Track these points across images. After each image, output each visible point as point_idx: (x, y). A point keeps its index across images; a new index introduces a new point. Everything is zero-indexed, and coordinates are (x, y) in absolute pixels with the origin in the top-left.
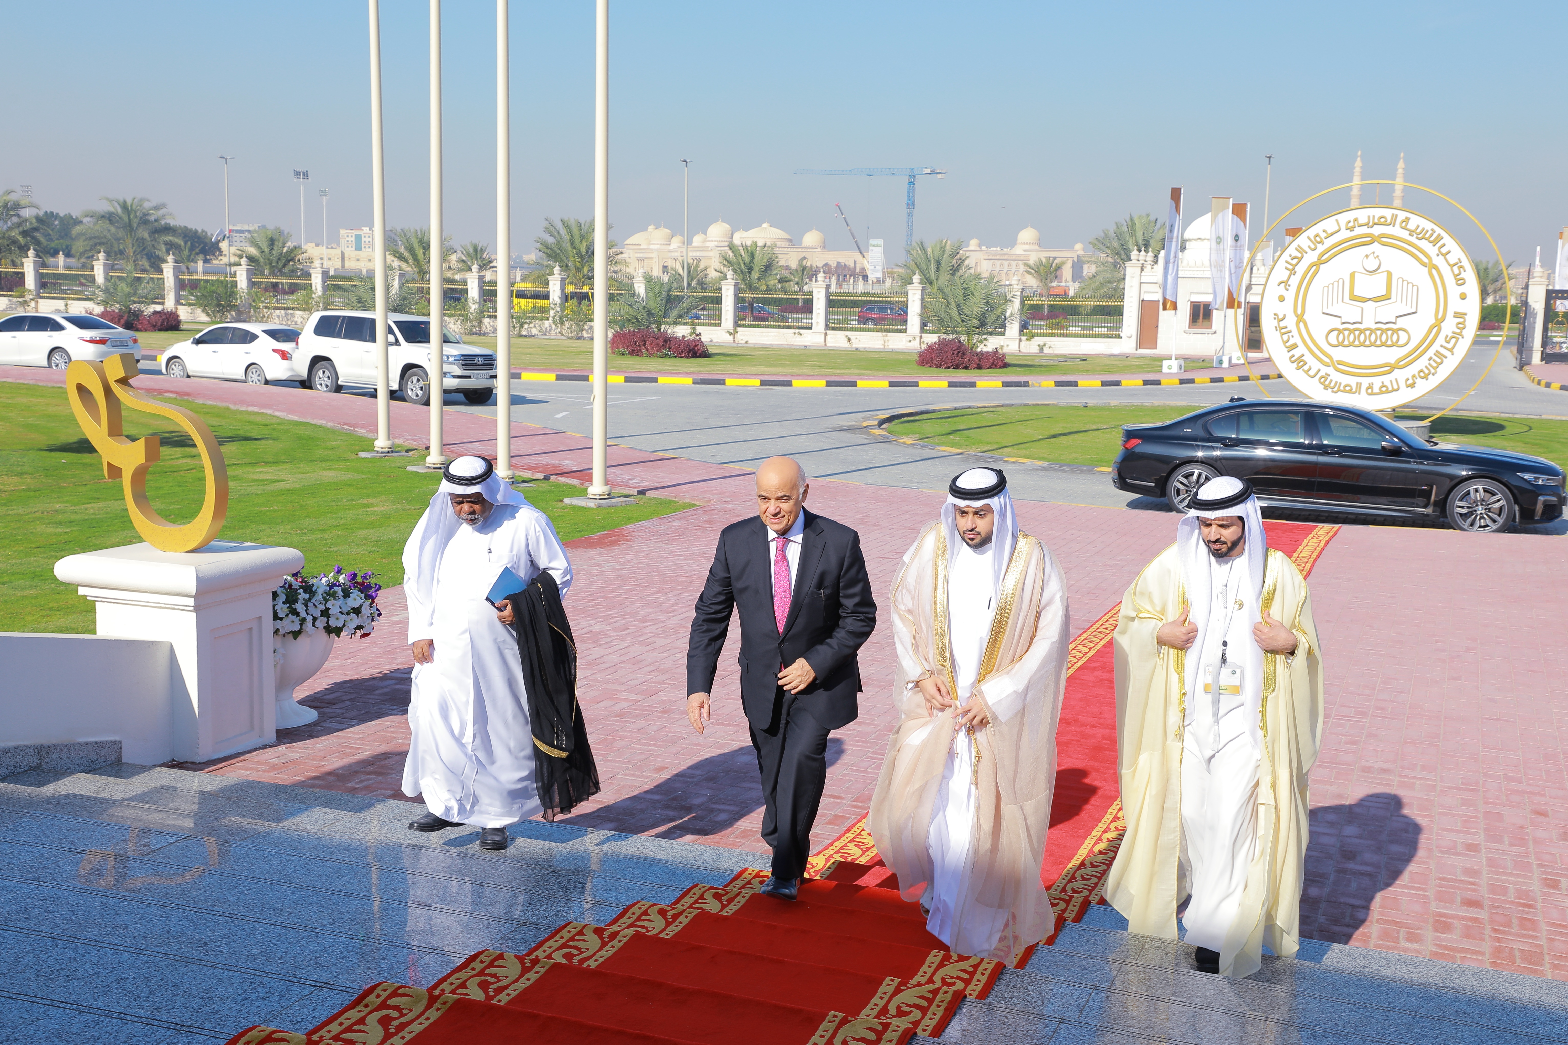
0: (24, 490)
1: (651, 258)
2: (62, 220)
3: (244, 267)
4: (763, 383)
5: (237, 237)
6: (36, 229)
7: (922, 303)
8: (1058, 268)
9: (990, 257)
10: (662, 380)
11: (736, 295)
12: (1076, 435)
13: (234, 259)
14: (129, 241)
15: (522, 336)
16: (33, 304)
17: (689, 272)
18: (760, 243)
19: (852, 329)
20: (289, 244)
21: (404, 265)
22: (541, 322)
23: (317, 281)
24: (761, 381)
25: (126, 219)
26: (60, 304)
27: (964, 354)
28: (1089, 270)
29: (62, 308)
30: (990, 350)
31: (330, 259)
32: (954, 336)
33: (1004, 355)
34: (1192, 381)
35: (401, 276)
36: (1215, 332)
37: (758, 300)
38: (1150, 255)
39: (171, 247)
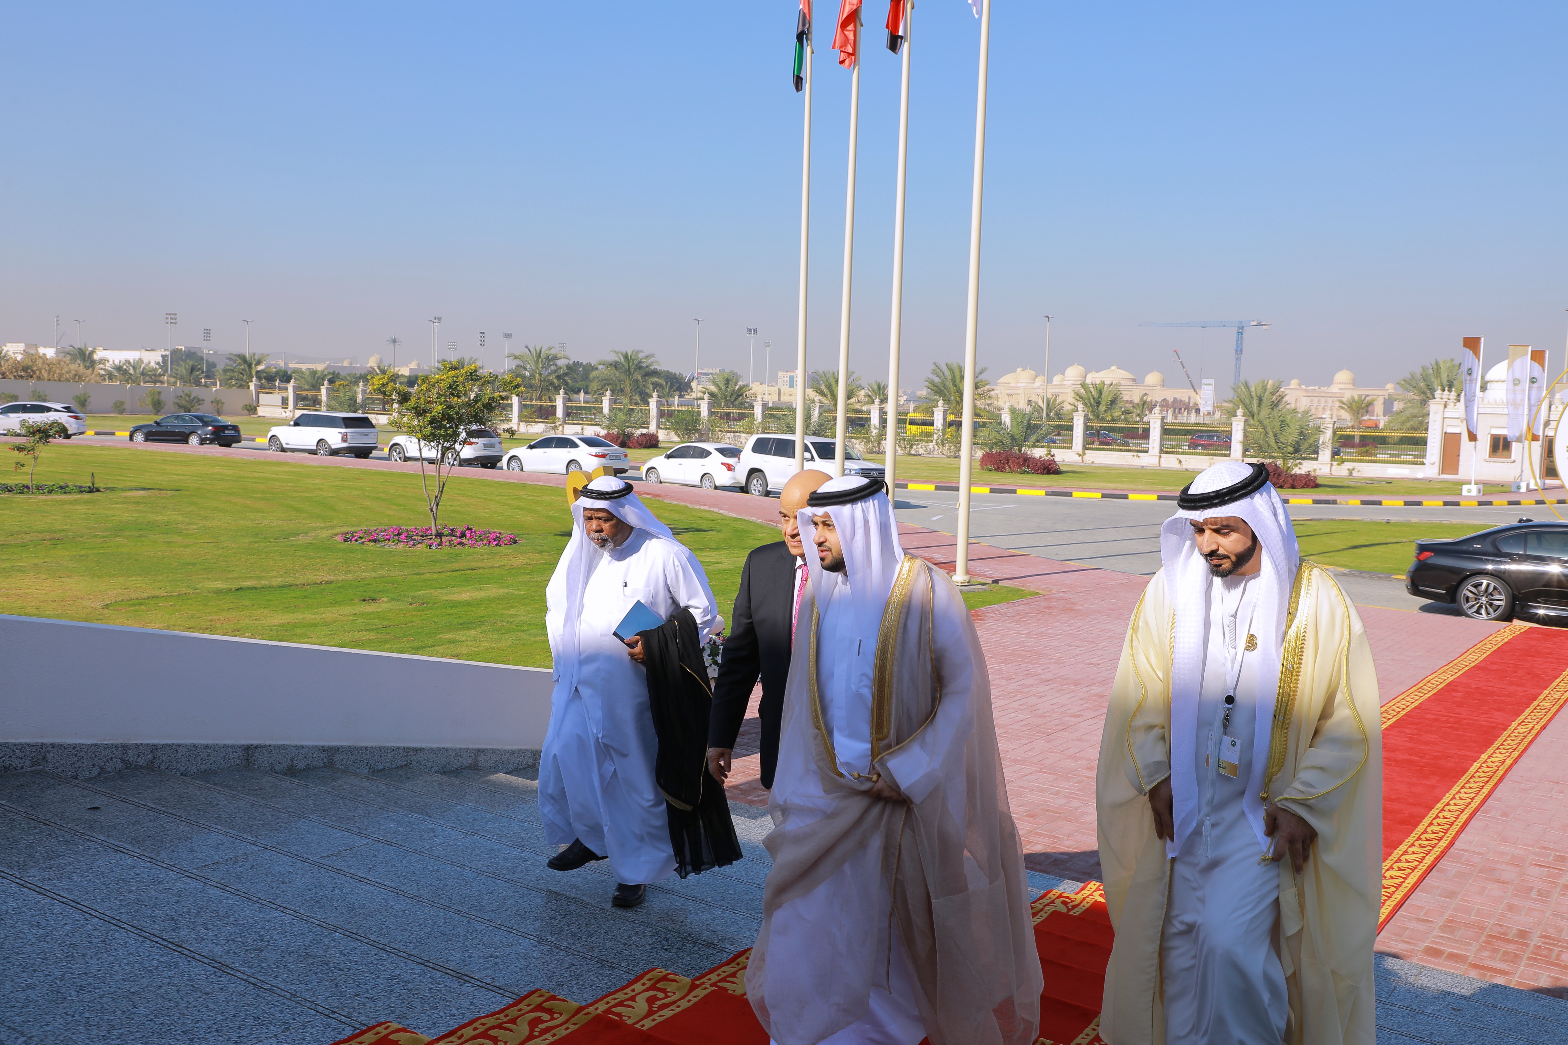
0: (542, 563)
1: (1019, 394)
2: (584, 367)
3: (706, 401)
4: (1104, 496)
5: (704, 378)
6: (566, 374)
7: (1244, 433)
8: (1370, 404)
9: (1309, 394)
10: (1020, 492)
11: (1085, 424)
12: (1377, 547)
13: (700, 395)
14: (628, 382)
15: (911, 454)
16: (560, 428)
17: (1048, 405)
18: (1107, 382)
19: (1183, 453)
20: (741, 383)
21: (824, 400)
22: (926, 444)
23: (758, 411)
24: (1102, 494)
25: (627, 366)
26: (578, 428)
27: (1279, 475)
28: (1397, 406)
29: (580, 431)
30: (1303, 472)
31: (770, 394)
32: (1271, 460)
33: (1315, 477)
34: (1490, 503)
35: (820, 407)
36: (1514, 461)
37: (1105, 428)
38: (1453, 394)
39: (656, 386)
